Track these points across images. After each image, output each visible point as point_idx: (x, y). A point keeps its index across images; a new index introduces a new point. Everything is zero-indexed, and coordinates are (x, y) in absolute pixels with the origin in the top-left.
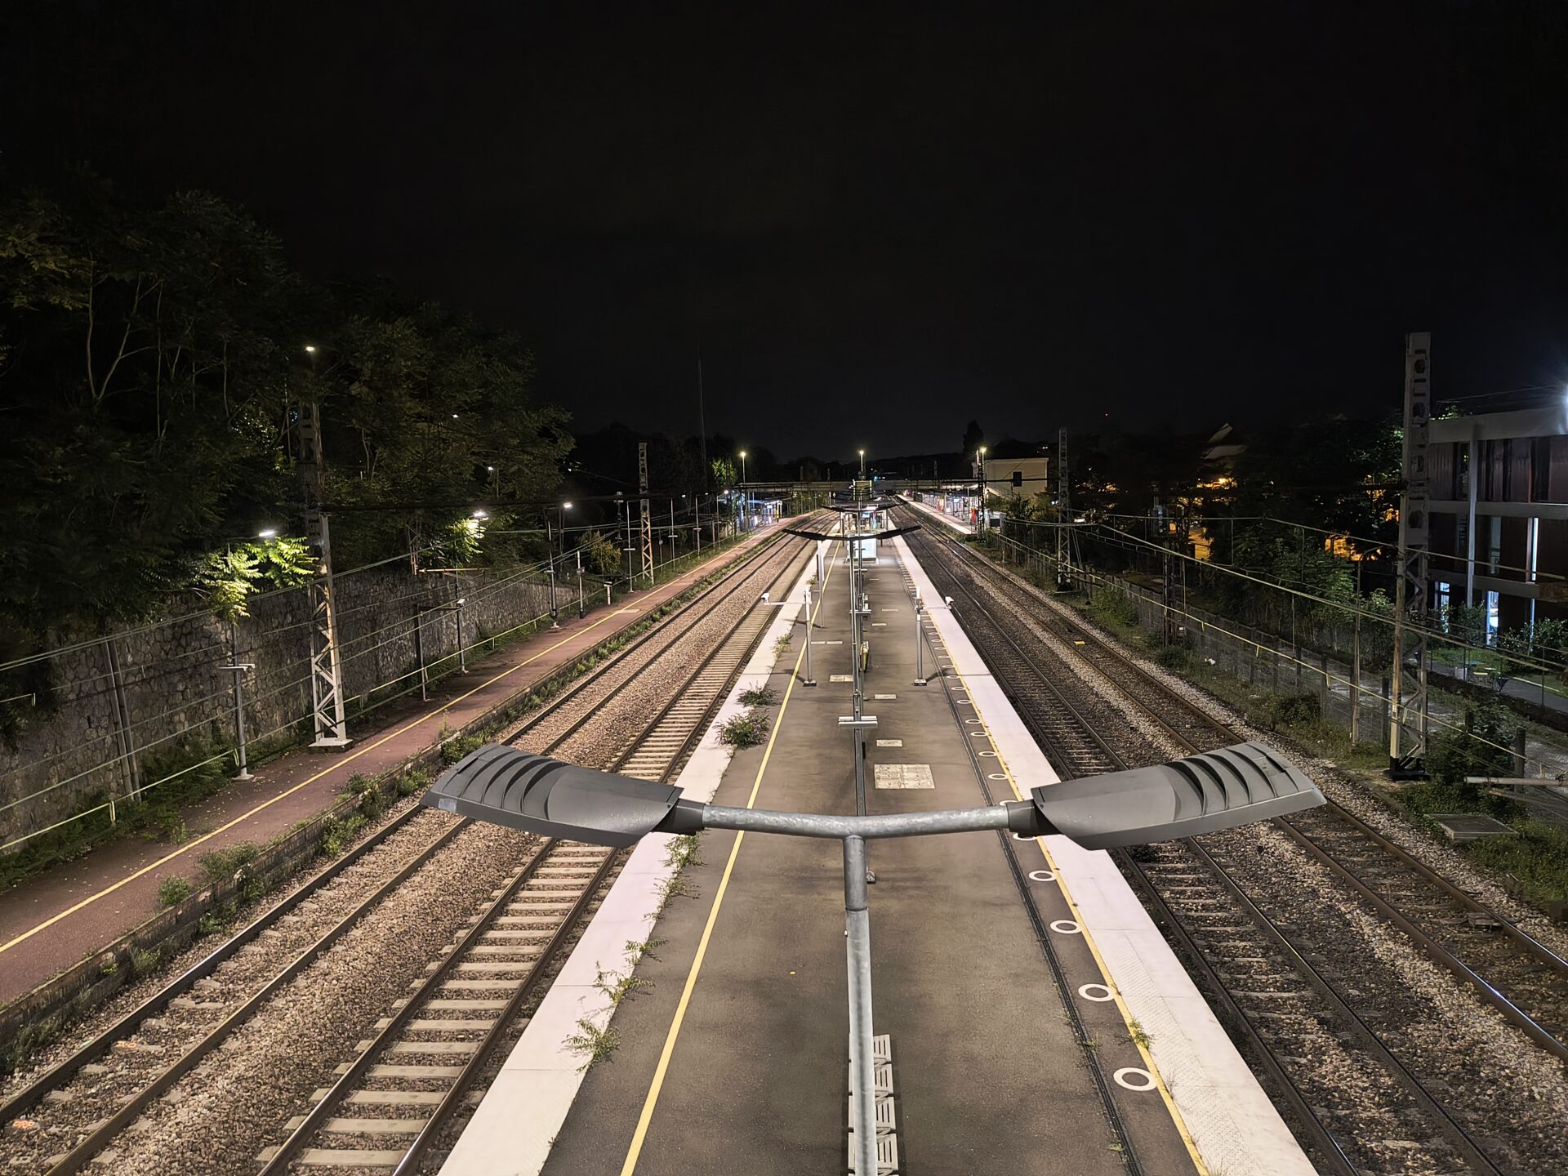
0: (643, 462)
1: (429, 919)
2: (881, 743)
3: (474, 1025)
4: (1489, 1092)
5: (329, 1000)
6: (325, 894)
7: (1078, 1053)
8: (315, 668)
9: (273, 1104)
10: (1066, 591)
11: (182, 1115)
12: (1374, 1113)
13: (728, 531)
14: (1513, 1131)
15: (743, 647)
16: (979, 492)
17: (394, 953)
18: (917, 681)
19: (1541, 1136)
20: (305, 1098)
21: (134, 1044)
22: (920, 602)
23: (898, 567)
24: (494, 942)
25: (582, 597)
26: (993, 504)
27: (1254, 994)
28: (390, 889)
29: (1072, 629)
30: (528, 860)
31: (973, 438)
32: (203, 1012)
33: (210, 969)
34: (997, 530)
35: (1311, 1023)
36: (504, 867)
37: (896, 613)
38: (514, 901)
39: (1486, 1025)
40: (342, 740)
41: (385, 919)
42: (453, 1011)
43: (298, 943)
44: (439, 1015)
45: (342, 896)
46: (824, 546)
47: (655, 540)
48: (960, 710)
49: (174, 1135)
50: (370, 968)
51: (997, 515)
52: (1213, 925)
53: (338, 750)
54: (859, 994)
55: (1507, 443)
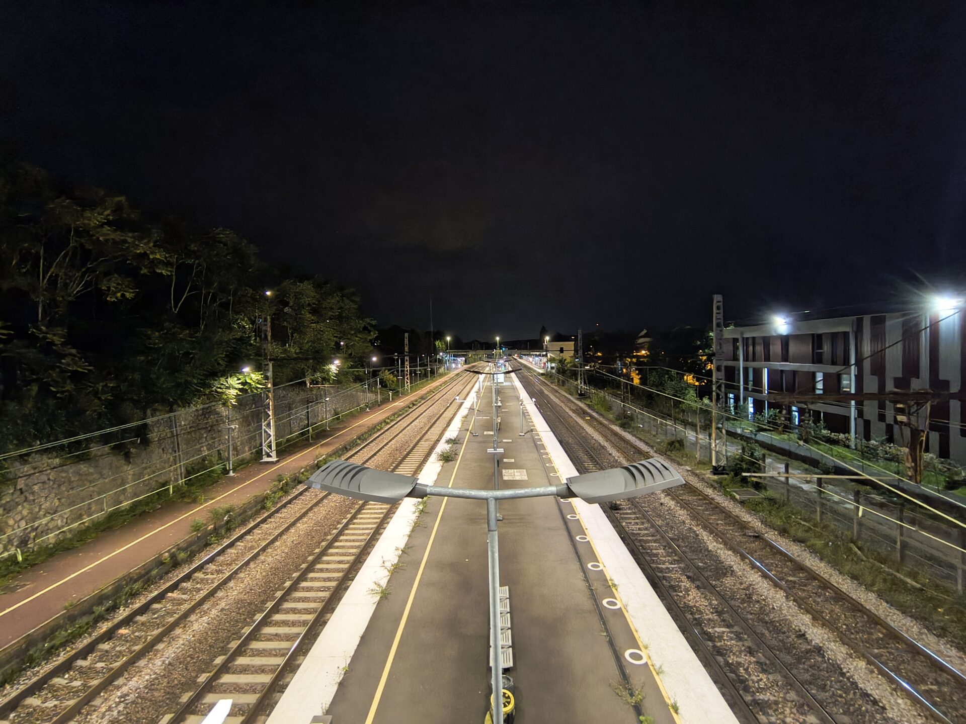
0: (406, 341)
1: (310, 537)
2: (505, 460)
3: (328, 584)
4: (757, 606)
5: (264, 574)
6: (264, 526)
7: (587, 592)
8: (264, 427)
9: (237, 621)
10: (582, 396)
11: (196, 626)
12: (710, 616)
13: (441, 370)
14: (766, 623)
15: (447, 419)
16: (546, 355)
17: (294, 553)
18: (520, 434)
19: (778, 624)
20: (251, 618)
21: (175, 595)
22: (522, 401)
23: (513, 386)
24: (337, 547)
25: (379, 398)
26: (552, 360)
27: (660, 566)
28: (293, 524)
29: (585, 412)
30: (353, 511)
31: (544, 332)
32: (207, 580)
33: (211, 560)
34: (554, 371)
35: (684, 578)
36: (343, 514)
37: (512, 405)
38: (347, 529)
39: (754, 578)
40: (274, 459)
41: (291, 537)
42: (319, 578)
43: (252, 548)
44: (312, 579)
45: (271, 527)
46: (482, 377)
47: (411, 374)
48: (538, 446)
49: (191, 636)
50: (283, 559)
51: (553, 365)
52: (643, 536)
53: (272, 463)
54: (493, 568)
55: (754, 338)
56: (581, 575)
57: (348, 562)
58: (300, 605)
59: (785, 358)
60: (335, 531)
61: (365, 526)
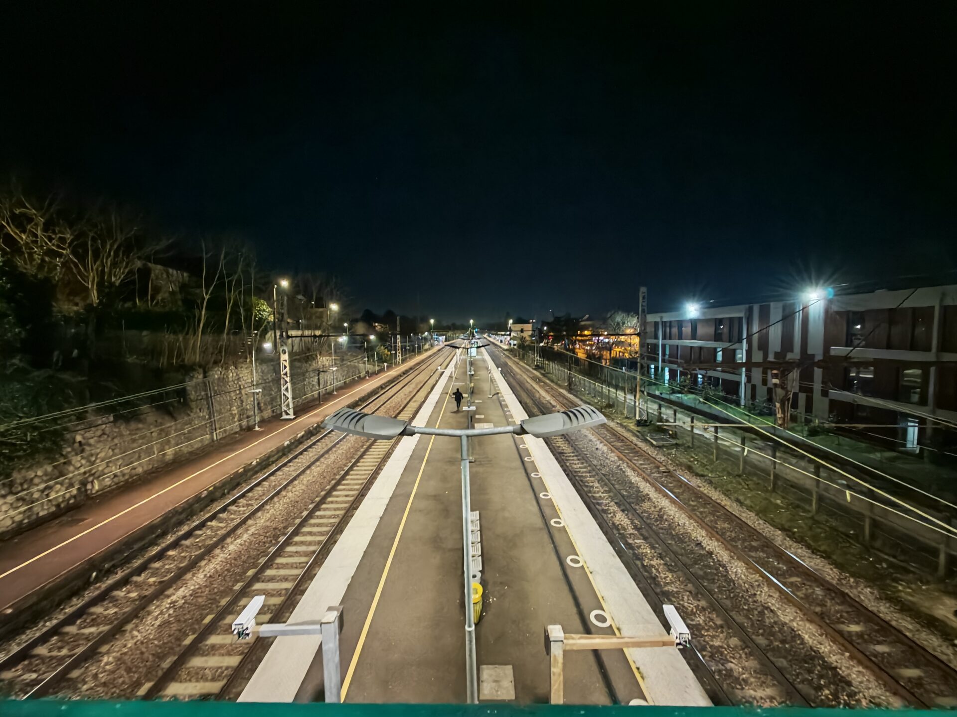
0: (398, 322)
1: (322, 477)
2: (477, 416)
3: (337, 513)
4: (666, 523)
5: (286, 506)
6: (286, 469)
8: (283, 392)
9: (264, 543)
10: (537, 368)
11: (232, 548)
12: (632, 531)
13: (427, 347)
15: (431, 386)
16: (510, 335)
17: (309, 489)
18: (489, 396)
19: (681, 536)
20: (276, 540)
21: (214, 523)
22: (490, 370)
23: (483, 358)
24: (344, 485)
25: (377, 368)
26: (514, 338)
27: (595, 495)
28: (309, 467)
29: (540, 381)
30: (357, 457)
31: (509, 316)
32: (239, 511)
33: (243, 496)
34: (515, 347)
35: (613, 503)
36: (348, 459)
37: (482, 373)
38: (352, 471)
40: (292, 417)
41: (306, 478)
42: (330, 508)
43: (275, 486)
44: (325, 509)
45: (291, 470)
46: (458, 351)
47: (402, 349)
48: (502, 406)
49: (228, 555)
50: (301, 494)
51: (515, 342)
52: (583, 473)
53: (290, 420)
55: (670, 322)
56: (534, 503)
57: (353, 496)
58: (315, 529)
59: (694, 337)
60: (342, 473)
61: (366, 468)
